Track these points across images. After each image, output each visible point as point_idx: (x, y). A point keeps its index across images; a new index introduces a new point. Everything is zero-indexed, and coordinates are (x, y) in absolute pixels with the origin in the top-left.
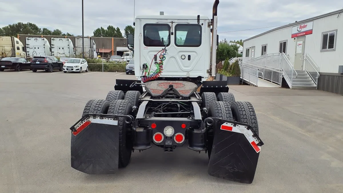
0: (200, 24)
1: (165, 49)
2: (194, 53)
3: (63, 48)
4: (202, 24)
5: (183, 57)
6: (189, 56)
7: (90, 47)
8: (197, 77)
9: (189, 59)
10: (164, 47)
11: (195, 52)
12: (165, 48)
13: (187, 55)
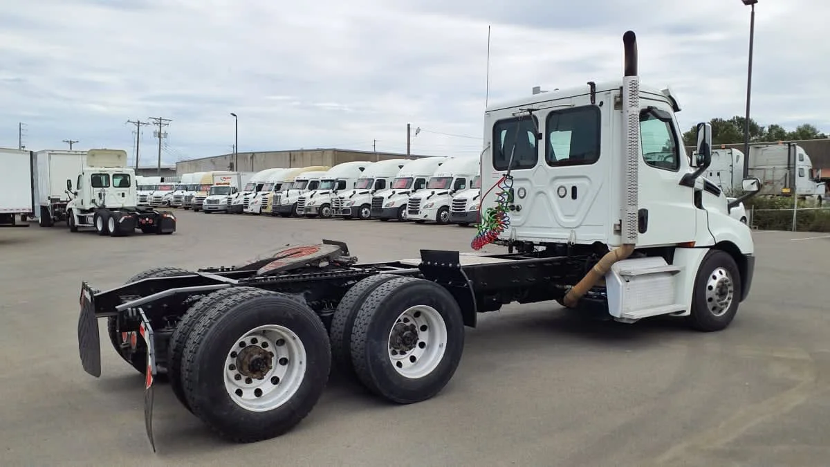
0: (597, 103)
1: (508, 175)
2: (585, 182)
3: (718, 174)
4: (602, 104)
5: (562, 193)
6: (574, 189)
7: (786, 166)
8: (591, 243)
9: (574, 196)
10: (507, 171)
11: (589, 179)
12: (509, 172)
13: (569, 184)
